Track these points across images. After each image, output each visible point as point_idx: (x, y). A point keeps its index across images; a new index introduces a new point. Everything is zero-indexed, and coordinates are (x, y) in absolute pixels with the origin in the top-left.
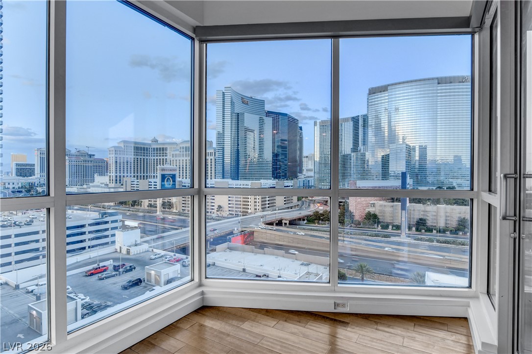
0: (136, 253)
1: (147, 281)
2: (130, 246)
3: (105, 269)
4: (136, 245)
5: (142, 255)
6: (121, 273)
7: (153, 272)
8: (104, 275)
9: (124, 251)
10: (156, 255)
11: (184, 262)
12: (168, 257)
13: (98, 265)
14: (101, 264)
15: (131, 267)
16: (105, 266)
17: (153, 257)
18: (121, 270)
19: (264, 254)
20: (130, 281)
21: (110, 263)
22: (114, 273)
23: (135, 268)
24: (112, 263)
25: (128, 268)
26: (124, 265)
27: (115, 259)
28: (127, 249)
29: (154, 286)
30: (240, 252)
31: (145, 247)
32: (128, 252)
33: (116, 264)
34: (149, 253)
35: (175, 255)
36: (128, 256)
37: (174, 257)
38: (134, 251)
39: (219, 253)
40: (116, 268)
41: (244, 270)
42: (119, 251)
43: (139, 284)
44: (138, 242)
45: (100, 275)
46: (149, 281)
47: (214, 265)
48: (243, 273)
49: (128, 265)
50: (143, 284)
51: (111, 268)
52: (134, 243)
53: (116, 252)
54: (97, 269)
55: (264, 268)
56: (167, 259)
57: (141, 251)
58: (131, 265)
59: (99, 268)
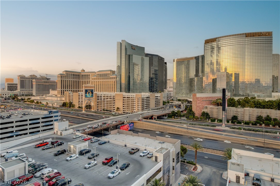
0: (65, 135)
1: (69, 151)
2: (62, 131)
3: (46, 144)
4: (66, 130)
5: (69, 136)
6: (55, 146)
7: (72, 146)
8: (46, 147)
9: (59, 133)
10: (76, 136)
11: (91, 140)
12: (83, 137)
13: (43, 141)
14: (45, 141)
15: (61, 143)
16: (46, 142)
17: (75, 137)
18: (55, 144)
19: (138, 136)
20: (59, 151)
21: (49, 141)
22: (51, 146)
23: (63, 143)
24: (51, 140)
25: (59, 143)
26: (57, 141)
27: (53, 138)
28: (61, 132)
29: (72, 154)
30: (124, 135)
31: (71, 131)
32: (61, 134)
33: (53, 141)
34: (73, 135)
35: (87, 136)
36: (61, 137)
37: (87, 137)
38: (64, 133)
39: (112, 136)
40: (53, 143)
41: (126, 146)
42: (56, 133)
43: (64, 153)
44: (67, 128)
45: (43, 147)
46: (70, 151)
47: (109, 142)
48: (125, 147)
49: (60, 141)
50: (67, 153)
51: (50, 143)
52: (65, 129)
53: (55, 134)
54: (42, 143)
55: (137, 144)
56: (83, 138)
57: (69, 134)
58: (61, 141)
59: (43, 143)
